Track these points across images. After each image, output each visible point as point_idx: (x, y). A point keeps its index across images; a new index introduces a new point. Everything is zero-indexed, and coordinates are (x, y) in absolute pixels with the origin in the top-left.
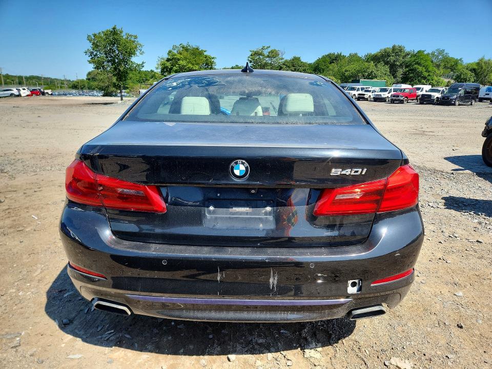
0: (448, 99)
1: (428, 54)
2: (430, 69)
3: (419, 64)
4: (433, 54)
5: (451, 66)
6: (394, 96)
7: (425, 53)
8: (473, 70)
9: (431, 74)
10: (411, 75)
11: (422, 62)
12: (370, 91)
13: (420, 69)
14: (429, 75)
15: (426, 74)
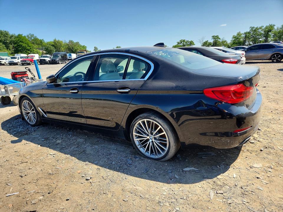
0: (55, 60)
1: (25, 36)
2: (30, 45)
3: (22, 42)
4: (28, 36)
5: (39, 43)
6: (23, 61)
7: (23, 36)
8: (53, 45)
9: (32, 48)
10: (20, 49)
11: (24, 41)
12: (4, 59)
13: (24, 45)
14: (30, 48)
15: (29, 48)
